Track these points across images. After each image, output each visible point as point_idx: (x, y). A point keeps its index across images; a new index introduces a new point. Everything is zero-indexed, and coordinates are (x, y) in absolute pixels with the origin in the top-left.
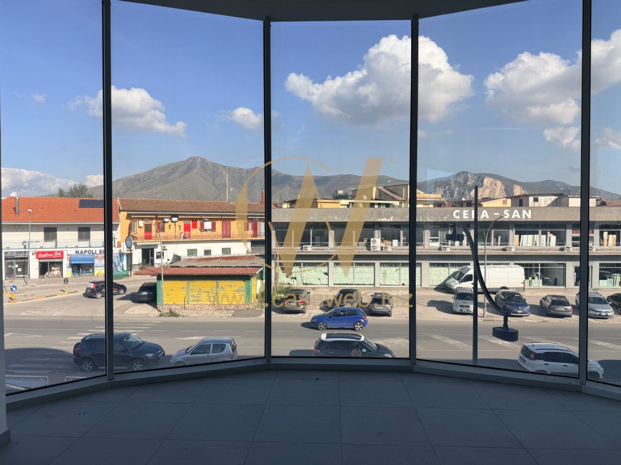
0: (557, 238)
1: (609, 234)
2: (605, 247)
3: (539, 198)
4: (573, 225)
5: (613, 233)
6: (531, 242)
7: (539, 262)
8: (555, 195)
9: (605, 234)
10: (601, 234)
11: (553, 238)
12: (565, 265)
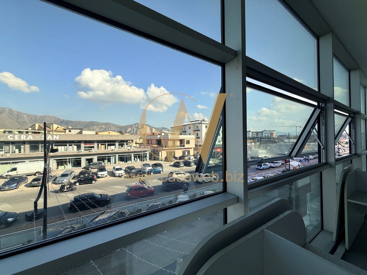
0: (77, 147)
1: (101, 145)
2: (100, 150)
3: (72, 130)
4: (84, 142)
5: (103, 145)
6: (64, 149)
7: (68, 158)
8: (80, 129)
9: (100, 145)
10: (98, 145)
11: (75, 147)
12: (80, 158)
